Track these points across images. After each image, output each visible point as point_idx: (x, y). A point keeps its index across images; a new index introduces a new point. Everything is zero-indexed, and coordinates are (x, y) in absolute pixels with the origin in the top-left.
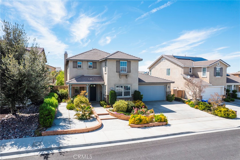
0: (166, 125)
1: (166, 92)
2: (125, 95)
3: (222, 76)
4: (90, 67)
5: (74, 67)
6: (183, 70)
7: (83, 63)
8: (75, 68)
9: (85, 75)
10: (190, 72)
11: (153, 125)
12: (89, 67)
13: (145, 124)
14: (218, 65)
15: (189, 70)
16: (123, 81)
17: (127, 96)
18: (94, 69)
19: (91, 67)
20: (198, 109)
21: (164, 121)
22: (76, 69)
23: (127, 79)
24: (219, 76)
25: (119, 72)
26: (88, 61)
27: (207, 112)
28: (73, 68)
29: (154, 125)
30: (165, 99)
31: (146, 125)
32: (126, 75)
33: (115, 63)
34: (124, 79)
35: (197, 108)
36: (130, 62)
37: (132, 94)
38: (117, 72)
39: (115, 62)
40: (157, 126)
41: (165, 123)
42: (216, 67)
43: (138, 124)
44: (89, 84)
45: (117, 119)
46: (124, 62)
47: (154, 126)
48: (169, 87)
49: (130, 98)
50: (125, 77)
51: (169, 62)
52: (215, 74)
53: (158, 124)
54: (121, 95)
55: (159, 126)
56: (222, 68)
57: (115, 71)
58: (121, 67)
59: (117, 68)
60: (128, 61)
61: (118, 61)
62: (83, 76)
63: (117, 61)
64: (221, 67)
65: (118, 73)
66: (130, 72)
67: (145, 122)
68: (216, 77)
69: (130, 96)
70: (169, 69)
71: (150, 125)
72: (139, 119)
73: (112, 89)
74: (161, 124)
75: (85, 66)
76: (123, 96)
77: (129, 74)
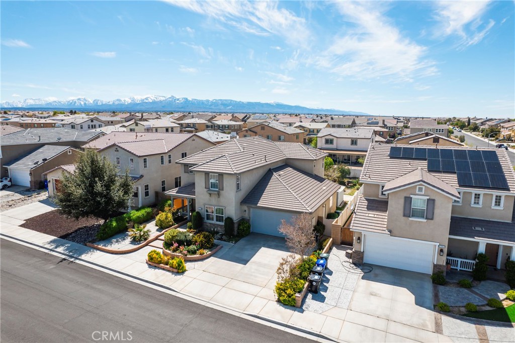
0: (176, 273)
2: (217, 221)
3: (432, 219)
6: (364, 187)
8: (186, 172)
10: (383, 193)
14: (417, 192)
15: (380, 190)
16: (214, 202)
17: (220, 221)
23: (219, 199)
25: (209, 188)
28: (184, 172)
29: (164, 268)
32: (218, 195)
33: (204, 176)
34: (215, 199)
36: (223, 176)
38: (205, 188)
40: (167, 270)
41: (175, 270)
42: (411, 196)
44: (189, 198)
46: (215, 175)
49: (223, 225)
52: (407, 212)
54: (213, 220)
56: (434, 200)
57: (204, 186)
58: (210, 181)
59: (205, 182)
60: (220, 174)
61: (207, 174)
64: (428, 198)
65: (207, 190)
66: (223, 190)
67: (156, 262)
68: (411, 219)
69: (223, 222)
71: (160, 266)
73: (201, 209)
74: (171, 269)
76: (214, 222)
77: (221, 192)
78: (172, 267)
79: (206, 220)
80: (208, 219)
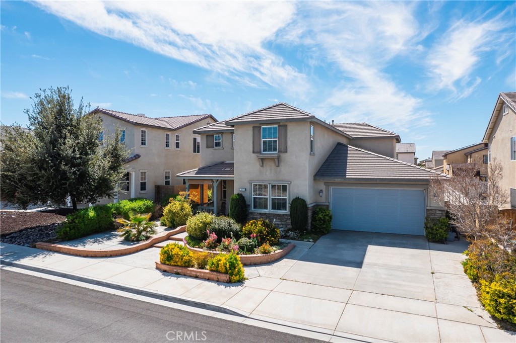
0: (227, 283)
1: (427, 210)
2: (274, 208)
5: (207, 147)
8: (210, 147)
9: (227, 162)
11: (194, 273)
16: (268, 175)
17: (279, 209)
21: (226, 273)
22: (211, 149)
23: (278, 168)
25: (260, 152)
26: (232, 132)
29: (198, 274)
31: (180, 270)
33: (250, 132)
34: (271, 170)
36: (286, 126)
37: (290, 207)
38: (254, 152)
39: (251, 129)
40: (205, 279)
41: (224, 278)
44: (218, 180)
46: (271, 128)
49: (286, 215)
50: (273, 164)
53: (208, 275)
54: (266, 207)
55: (209, 280)
57: (251, 149)
58: (262, 140)
60: (281, 124)
61: (257, 126)
62: (222, 163)
63: (254, 128)
65: (257, 155)
66: (286, 151)
67: (179, 264)
69: (286, 210)
70: (514, 138)
71: (189, 272)
73: (244, 190)
74: (214, 275)
75: (227, 143)
76: (269, 210)
77: (283, 155)
78: (218, 271)
79: (252, 209)
80: (255, 207)
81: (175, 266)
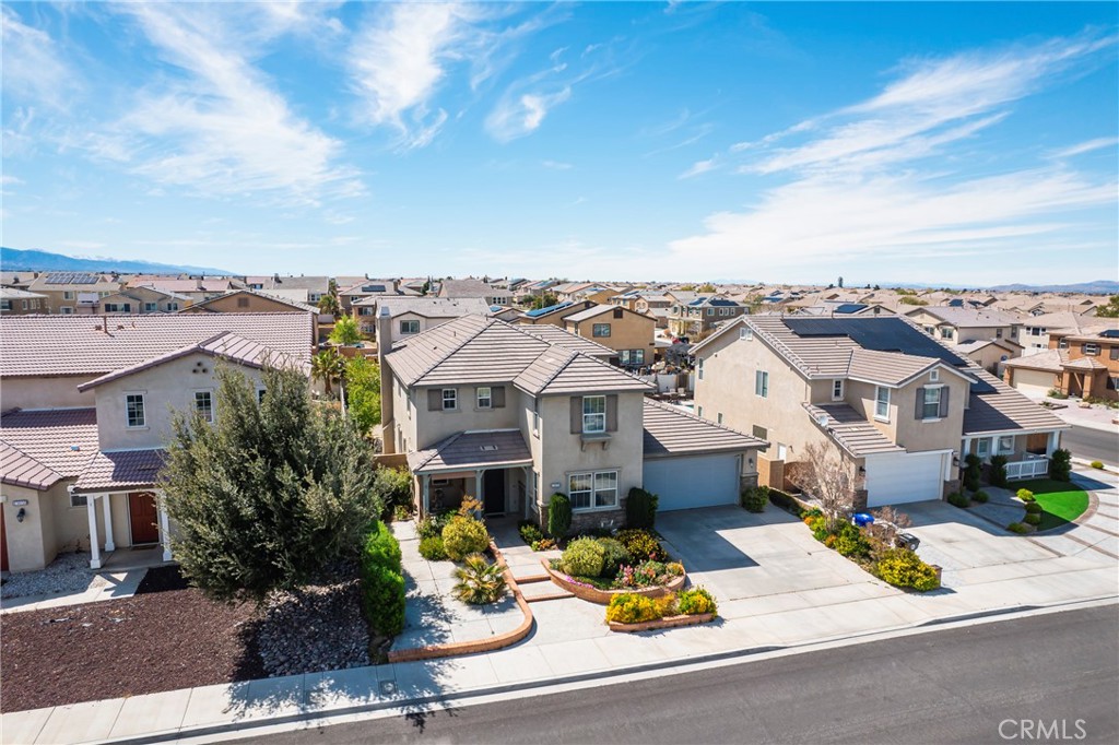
1: (741, 478)
2: (598, 504)
3: (946, 416)
4: (483, 403)
6: (809, 388)
7: (462, 392)
8: (435, 410)
9: (467, 432)
10: (837, 393)
11: (672, 623)
12: (481, 405)
13: (650, 620)
14: (931, 380)
15: (834, 388)
16: (592, 461)
17: (606, 504)
18: (497, 410)
19: (487, 405)
20: (834, 548)
21: (707, 612)
22: (438, 412)
23: (606, 453)
24: (936, 415)
25: (581, 432)
26: (475, 386)
27: (861, 563)
28: (430, 410)
30: (737, 500)
31: (653, 625)
32: (604, 443)
33: (567, 404)
34: (596, 455)
35: (831, 546)
36: (616, 396)
37: (621, 500)
38: (572, 433)
39: (568, 400)
40: (685, 625)
41: (707, 617)
42: (926, 386)
43: (630, 623)
44: (483, 470)
45: (573, 596)
46: (596, 399)
47: (675, 626)
48: (750, 461)
49: (618, 510)
50: (599, 448)
51: (766, 349)
52: (920, 411)
53: (689, 620)
55: (690, 625)
56: (948, 388)
57: (568, 428)
58: (584, 416)
59: (572, 420)
60: (610, 393)
61: (577, 397)
62: (462, 435)
63: (571, 401)
64: (942, 385)
65: (576, 436)
66: (616, 429)
67: (651, 617)
68: (924, 421)
69: (615, 504)
70: (765, 374)
71: (665, 624)
72: (633, 609)
73: (557, 488)
74: (696, 618)
75: (465, 402)
76: (594, 508)
77: (612, 435)
78: (696, 613)
79: (571, 510)
80: (574, 505)
81: (645, 621)
